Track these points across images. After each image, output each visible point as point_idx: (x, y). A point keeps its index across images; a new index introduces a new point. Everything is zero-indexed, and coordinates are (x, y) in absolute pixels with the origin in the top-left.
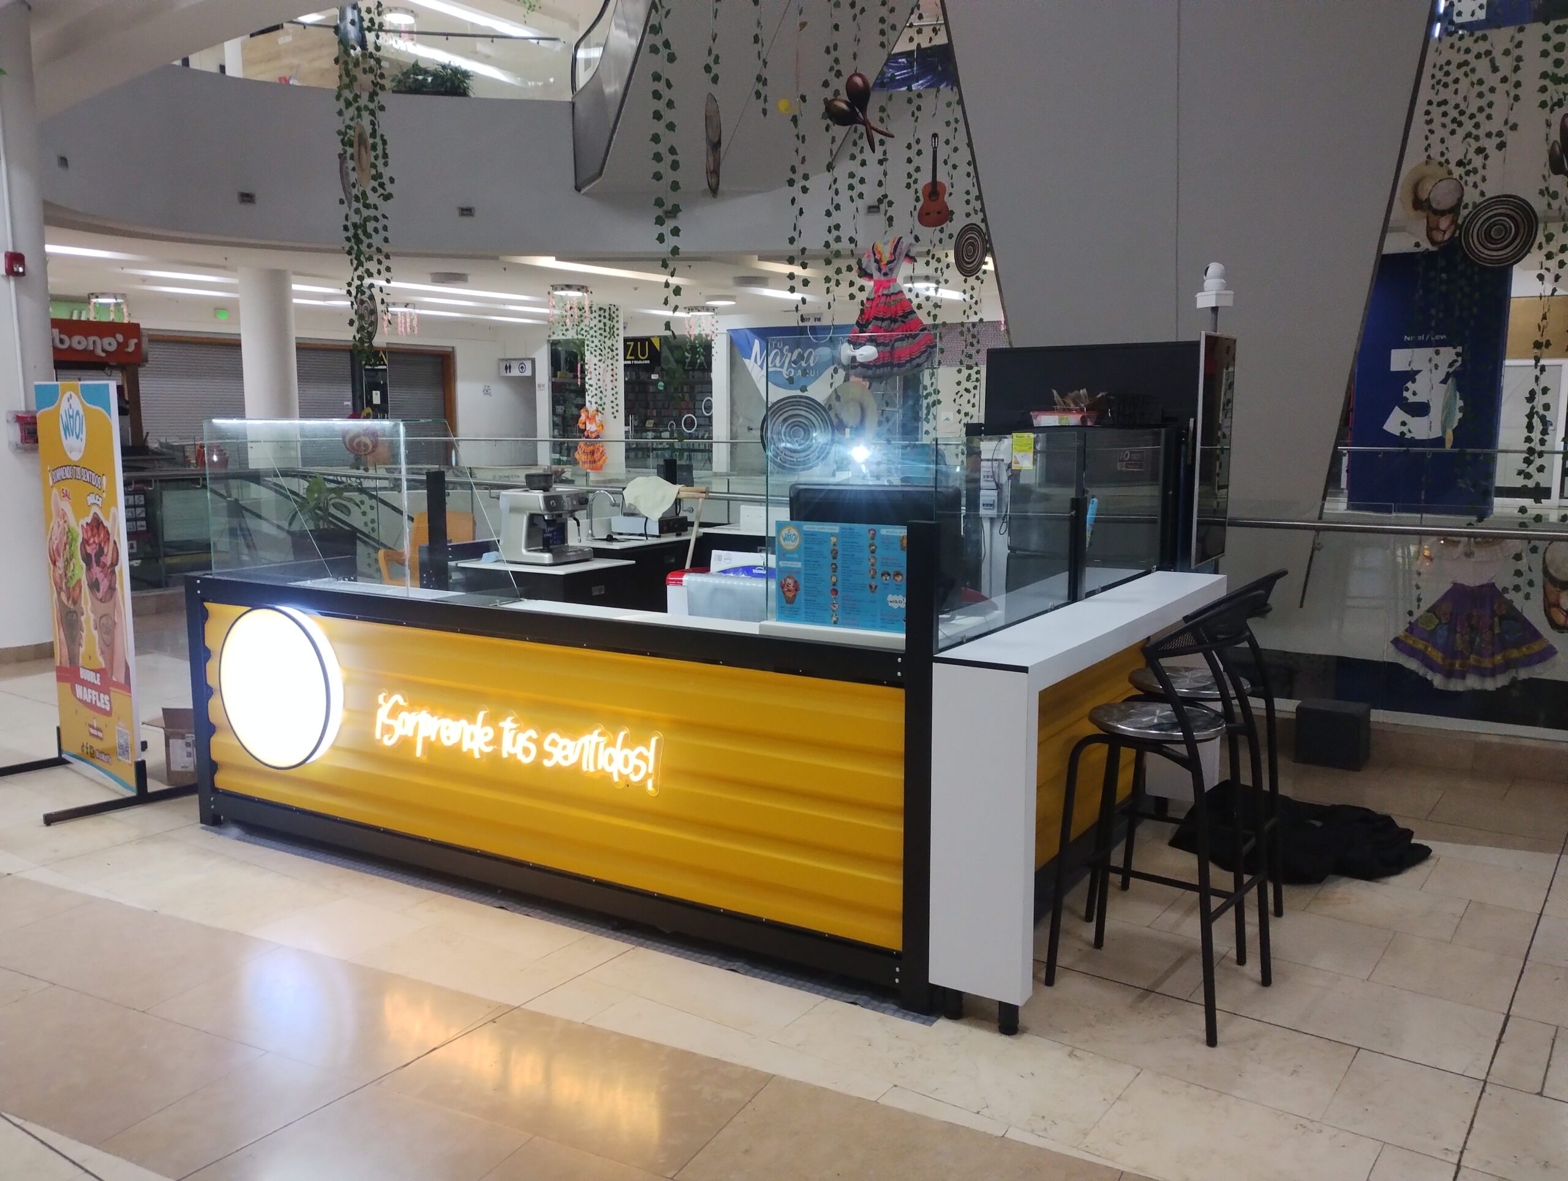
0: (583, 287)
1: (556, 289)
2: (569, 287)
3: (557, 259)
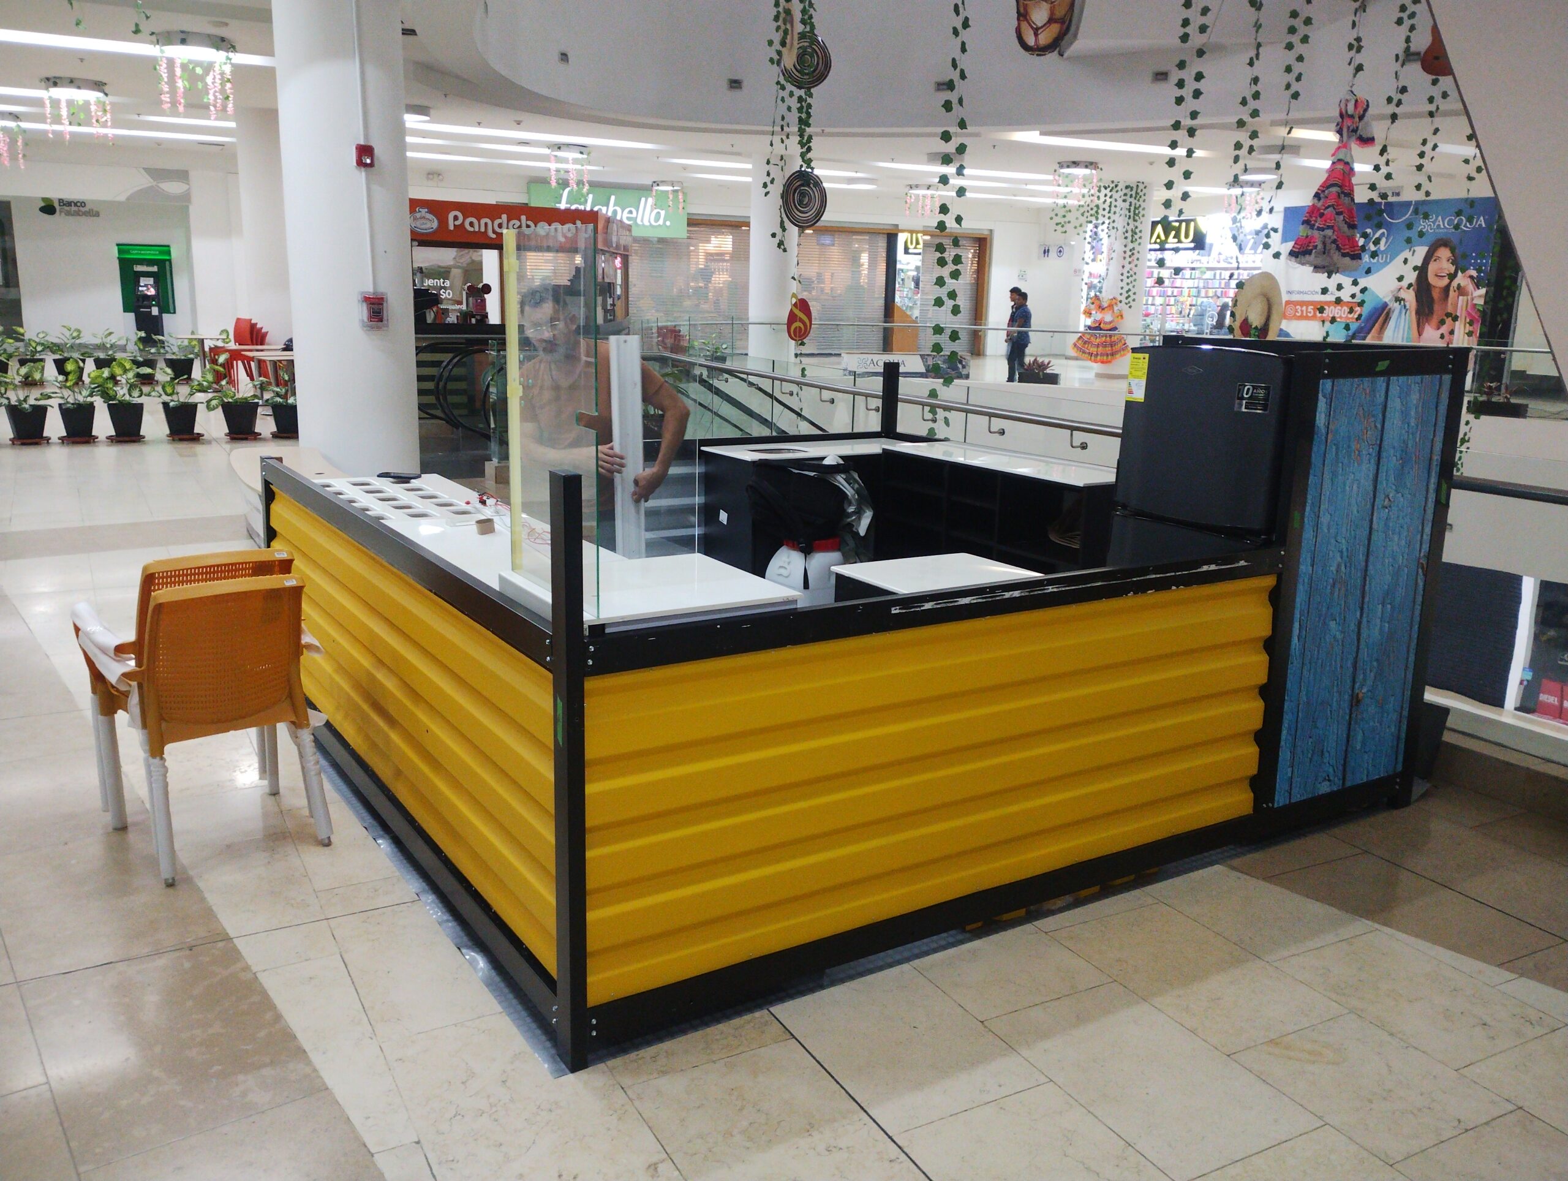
0: (1091, 163)
1: (1062, 167)
2: (1075, 164)
3: (1042, 134)
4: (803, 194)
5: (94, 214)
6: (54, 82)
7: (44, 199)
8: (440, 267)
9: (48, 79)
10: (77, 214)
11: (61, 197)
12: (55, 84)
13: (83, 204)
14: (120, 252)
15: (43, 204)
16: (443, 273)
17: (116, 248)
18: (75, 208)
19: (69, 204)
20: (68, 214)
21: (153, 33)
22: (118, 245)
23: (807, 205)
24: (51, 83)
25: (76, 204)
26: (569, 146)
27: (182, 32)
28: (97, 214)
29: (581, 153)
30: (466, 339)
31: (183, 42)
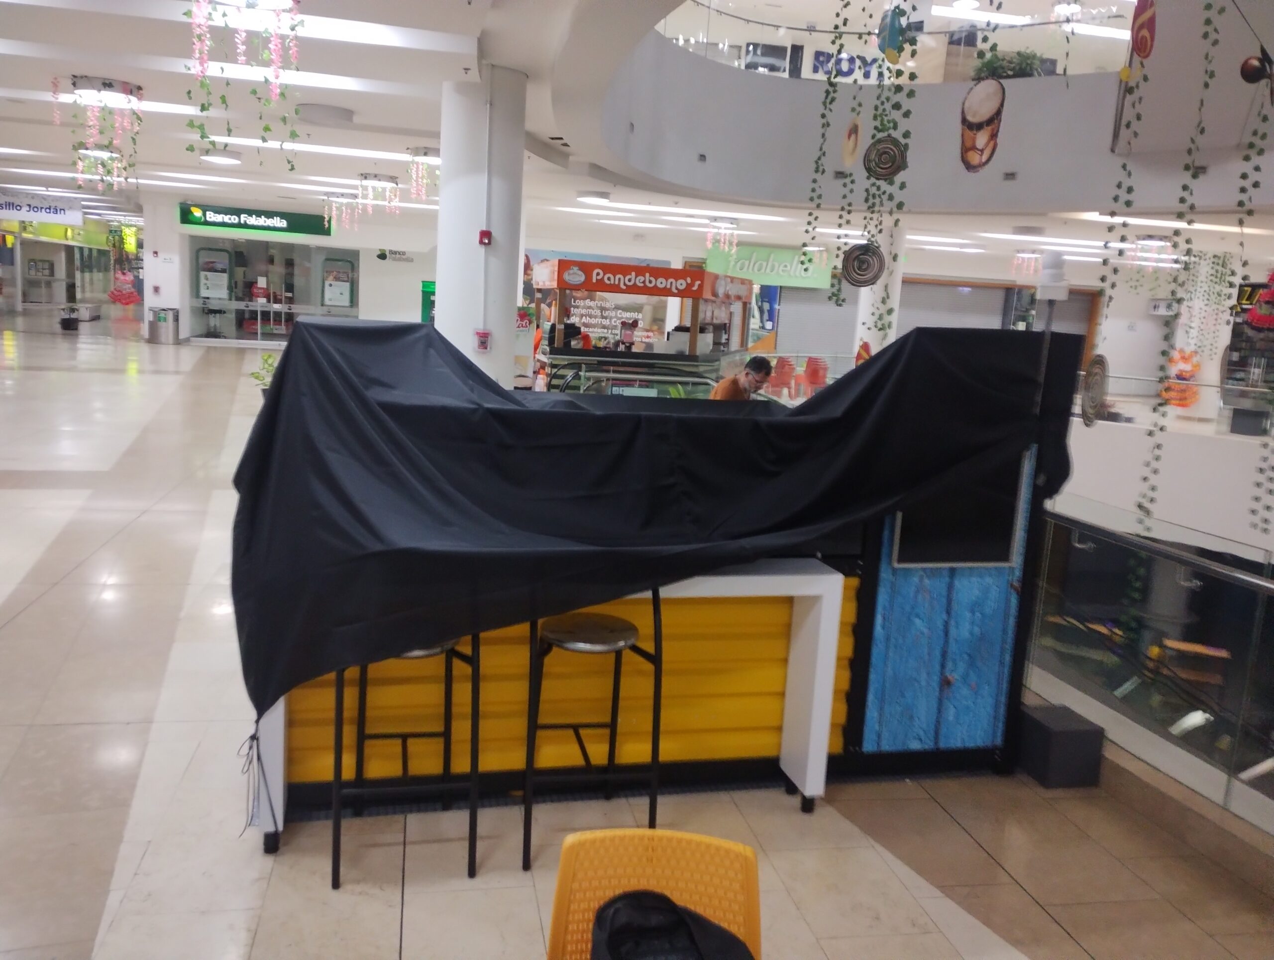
4: (862, 262)
5: (411, 260)
6: (365, 177)
7: (380, 250)
8: (636, 304)
9: (362, 175)
10: (399, 260)
11: (391, 249)
12: (366, 178)
13: (404, 253)
14: (423, 287)
15: (379, 253)
16: (638, 309)
17: (421, 284)
18: (399, 255)
19: (395, 253)
20: (394, 259)
21: (408, 149)
22: (423, 282)
23: (865, 270)
24: (363, 177)
25: (399, 254)
26: (722, 219)
27: (425, 148)
28: (412, 260)
29: (732, 223)
30: (598, 361)
31: (425, 154)
